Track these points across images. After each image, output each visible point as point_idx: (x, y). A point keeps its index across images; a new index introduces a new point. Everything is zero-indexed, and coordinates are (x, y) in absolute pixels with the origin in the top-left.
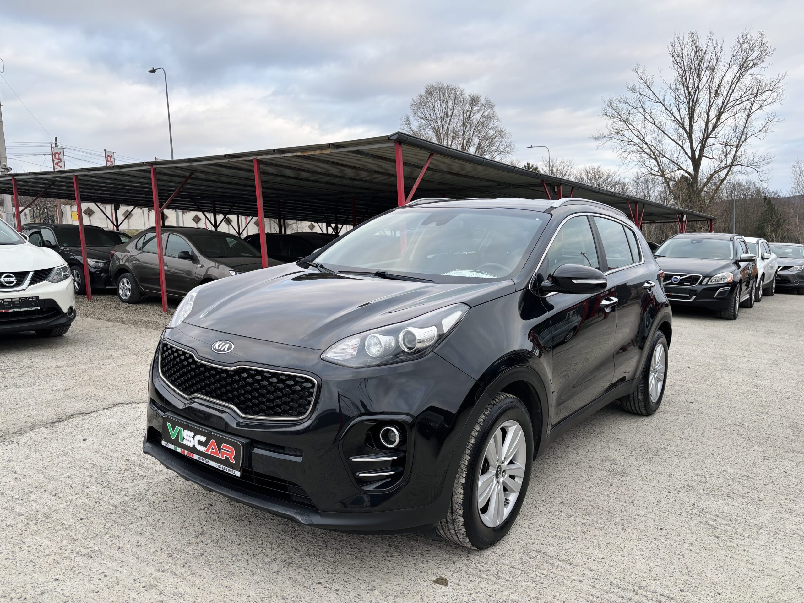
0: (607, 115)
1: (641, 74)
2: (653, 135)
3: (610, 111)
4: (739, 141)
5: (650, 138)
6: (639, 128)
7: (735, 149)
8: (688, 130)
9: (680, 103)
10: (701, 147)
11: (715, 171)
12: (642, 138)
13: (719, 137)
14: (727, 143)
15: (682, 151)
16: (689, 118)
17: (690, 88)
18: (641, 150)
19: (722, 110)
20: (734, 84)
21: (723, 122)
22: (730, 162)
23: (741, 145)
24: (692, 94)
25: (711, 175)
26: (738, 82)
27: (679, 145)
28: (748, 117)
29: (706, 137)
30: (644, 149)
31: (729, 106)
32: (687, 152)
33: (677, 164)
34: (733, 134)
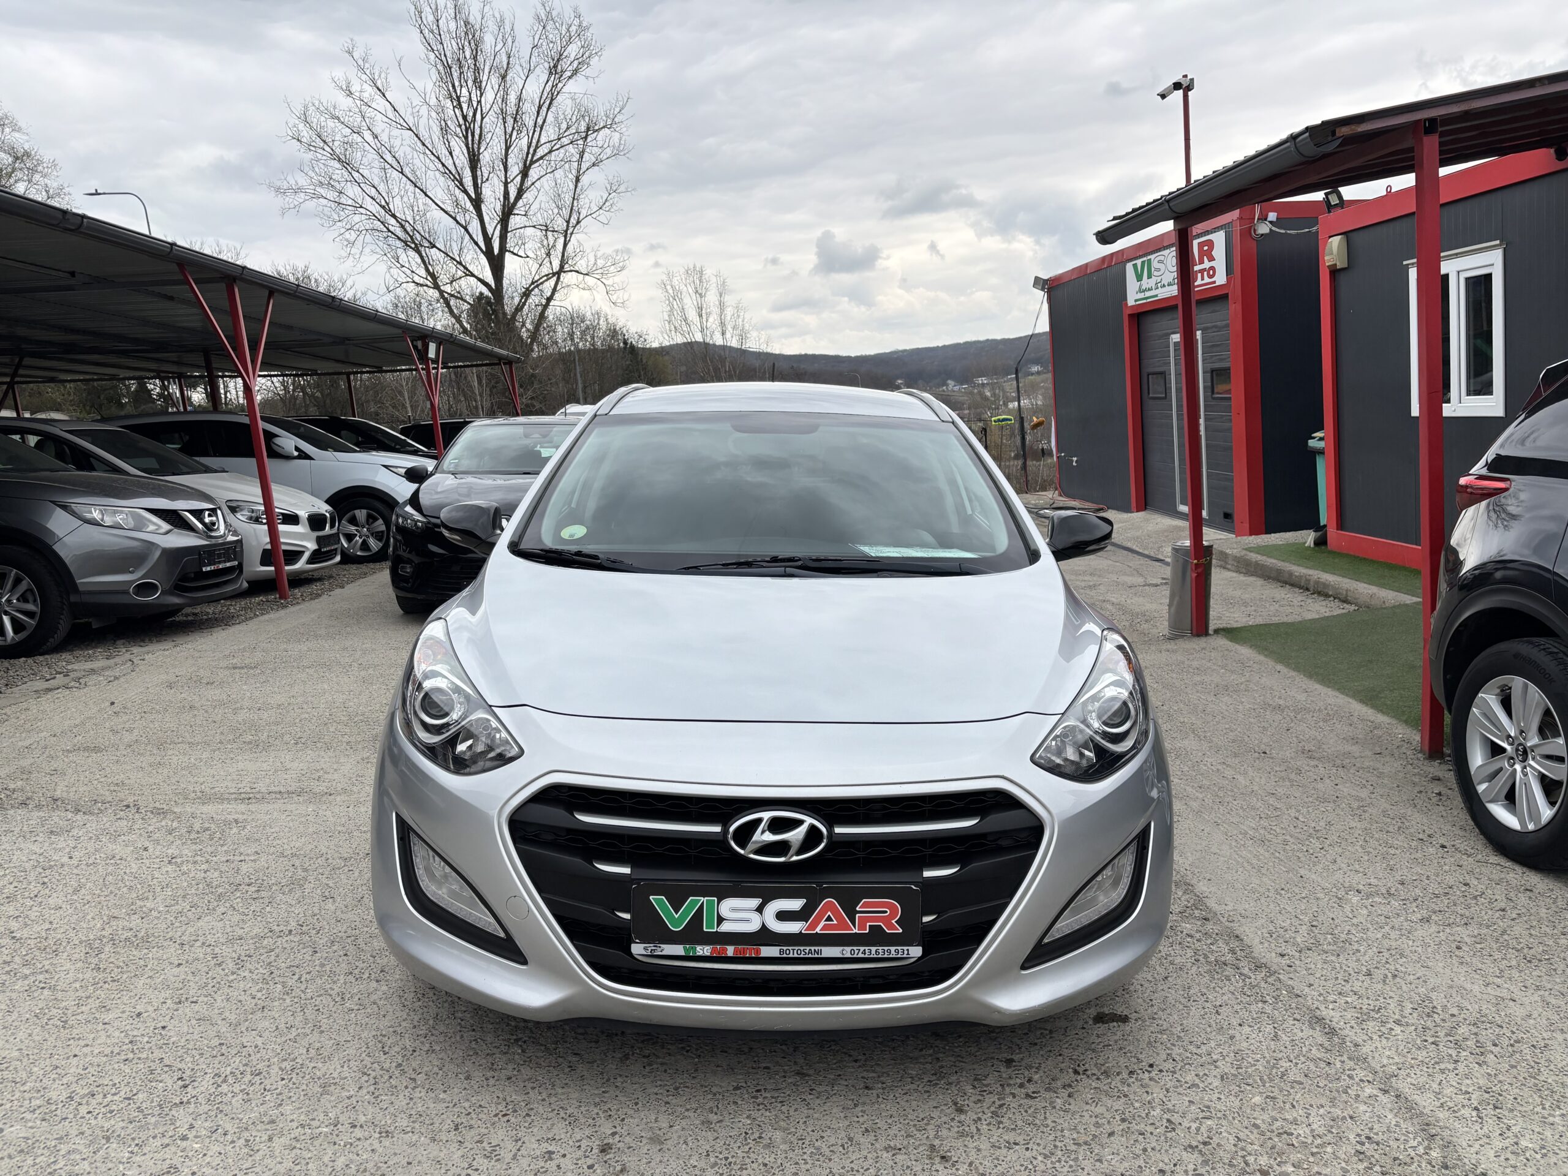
0: (299, 140)
1: (360, 62)
4: (568, 226)
7: (561, 240)
8: (473, 196)
9: (450, 137)
10: (501, 232)
11: (533, 283)
12: (383, 203)
13: (531, 213)
14: (546, 226)
15: (467, 237)
16: (472, 171)
17: (465, 106)
18: (385, 230)
19: (529, 159)
20: (544, 109)
21: (533, 184)
22: (556, 266)
23: (572, 234)
24: (469, 118)
25: (527, 289)
26: (550, 103)
27: (458, 222)
28: (578, 180)
29: (507, 212)
30: (391, 228)
31: (540, 152)
32: (476, 239)
33: (460, 263)
34: (556, 211)
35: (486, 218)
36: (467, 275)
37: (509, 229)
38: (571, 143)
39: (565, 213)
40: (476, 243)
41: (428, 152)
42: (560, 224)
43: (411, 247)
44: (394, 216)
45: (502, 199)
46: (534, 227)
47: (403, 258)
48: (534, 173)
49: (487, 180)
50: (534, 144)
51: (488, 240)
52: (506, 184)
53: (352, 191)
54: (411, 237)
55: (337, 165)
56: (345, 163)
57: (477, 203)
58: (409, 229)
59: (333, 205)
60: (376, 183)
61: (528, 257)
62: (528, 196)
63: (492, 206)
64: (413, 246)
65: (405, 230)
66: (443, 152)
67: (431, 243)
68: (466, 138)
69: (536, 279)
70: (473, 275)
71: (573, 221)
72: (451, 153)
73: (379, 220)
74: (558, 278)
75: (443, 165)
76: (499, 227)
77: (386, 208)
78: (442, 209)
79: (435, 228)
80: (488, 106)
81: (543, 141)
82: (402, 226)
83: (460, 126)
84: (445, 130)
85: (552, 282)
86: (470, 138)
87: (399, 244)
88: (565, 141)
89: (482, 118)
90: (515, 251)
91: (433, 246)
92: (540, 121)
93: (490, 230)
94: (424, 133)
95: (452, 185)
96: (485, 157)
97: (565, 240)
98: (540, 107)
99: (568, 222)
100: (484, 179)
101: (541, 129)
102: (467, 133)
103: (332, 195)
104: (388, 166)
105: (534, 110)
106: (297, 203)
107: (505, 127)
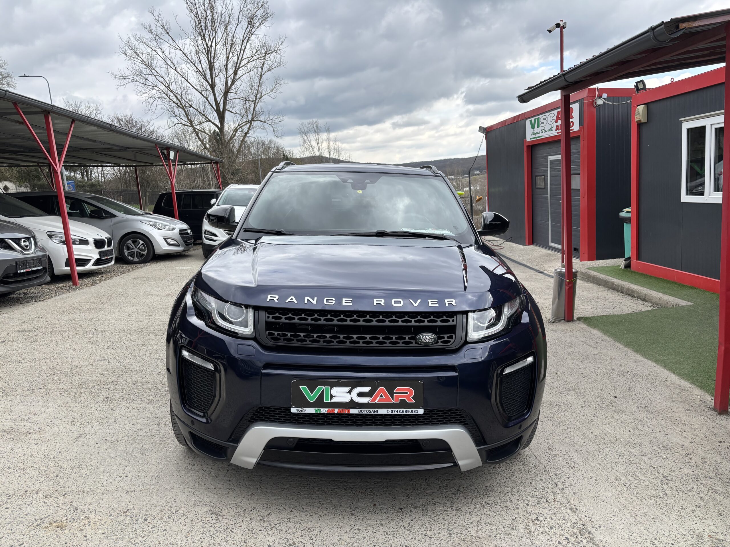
0: (126, 55)
2: (178, 84)
3: (129, 52)
5: (175, 87)
8: (211, 83)
9: (200, 54)
10: (224, 100)
11: (239, 125)
12: (167, 85)
13: (239, 92)
14: (245, 98)
15: (207, 102)
16: (210, 71)
17: (207, 39)
18: (168, 98)
19: (238, 66)
20: (245, 42)
21: (239, 78)
22: (250, 118)
23: (258, 102)
24: (209, 45)
25: (236, 128)
26: (248, 39)
27: (203, 96)
28: (261, 77)
29: (227, 91)
30: (170, 97)
31: (243, 63)
32: (211, 104)
33: (204, 115)
34: (250, 91)
35: (217, 94)
36: (207, 121)
37: (228, 99)
38: (258, 59)
39: (255, 92)
40: (212, 106)
41: (189, 61)
42: (252, 97)
43: (180, 107)
44: (172, 91)
45: (225, 85)
46: (240, 98)
47: (177, 112)
48: (240, 72)
49: (218, 76)
50: (240, 59)
51: (217, 104)
52: (227, 78)
53: (151, 78)
54: (180, 102)
55: (144, 66)
56: (148, 66)
57: (213, 86)
58: (179, 97)
59: (142, 85)
60: (163, 75)
61: (237, 113)
62: (237, 84)
63: (220, 87)
64: (181, 106)
65: (177, 98)
66: (197, 61)
67: (190, 105)
68: (208, 54)
69: (240, 123)
70: (210, 121)
71: (258, 96)
72: (200, 62)
73: (165, 93)
74: (251, 123)
75: (197, 68)
76: (223, 98)
77: (168, 87)
78: (195, 88)
79: (192, 98)
80: (219, 40)
81: (244, 57)
82: (176, 97)
83: (205, 49)
84: (197, 51)
85: (248, 125)
86: (209, 55)
87: (175, 105)
88: (255, 58)
89: (216, 46)
90: (231, 110)
91: (191, 106)
92: (243, 48)
93: (218, 99)
94: (187, 53)
95: (201, 78)
96: (217, 65)
97: (255, 105)
98: (243, 41)
99: (256, 97)
100: (216, 75)
101: (244, 51)
102: (208, 52)
103: (142, 81)
104: (169, 67)
105: (240, 42)
106: (124, 83)
107: (227, 51)
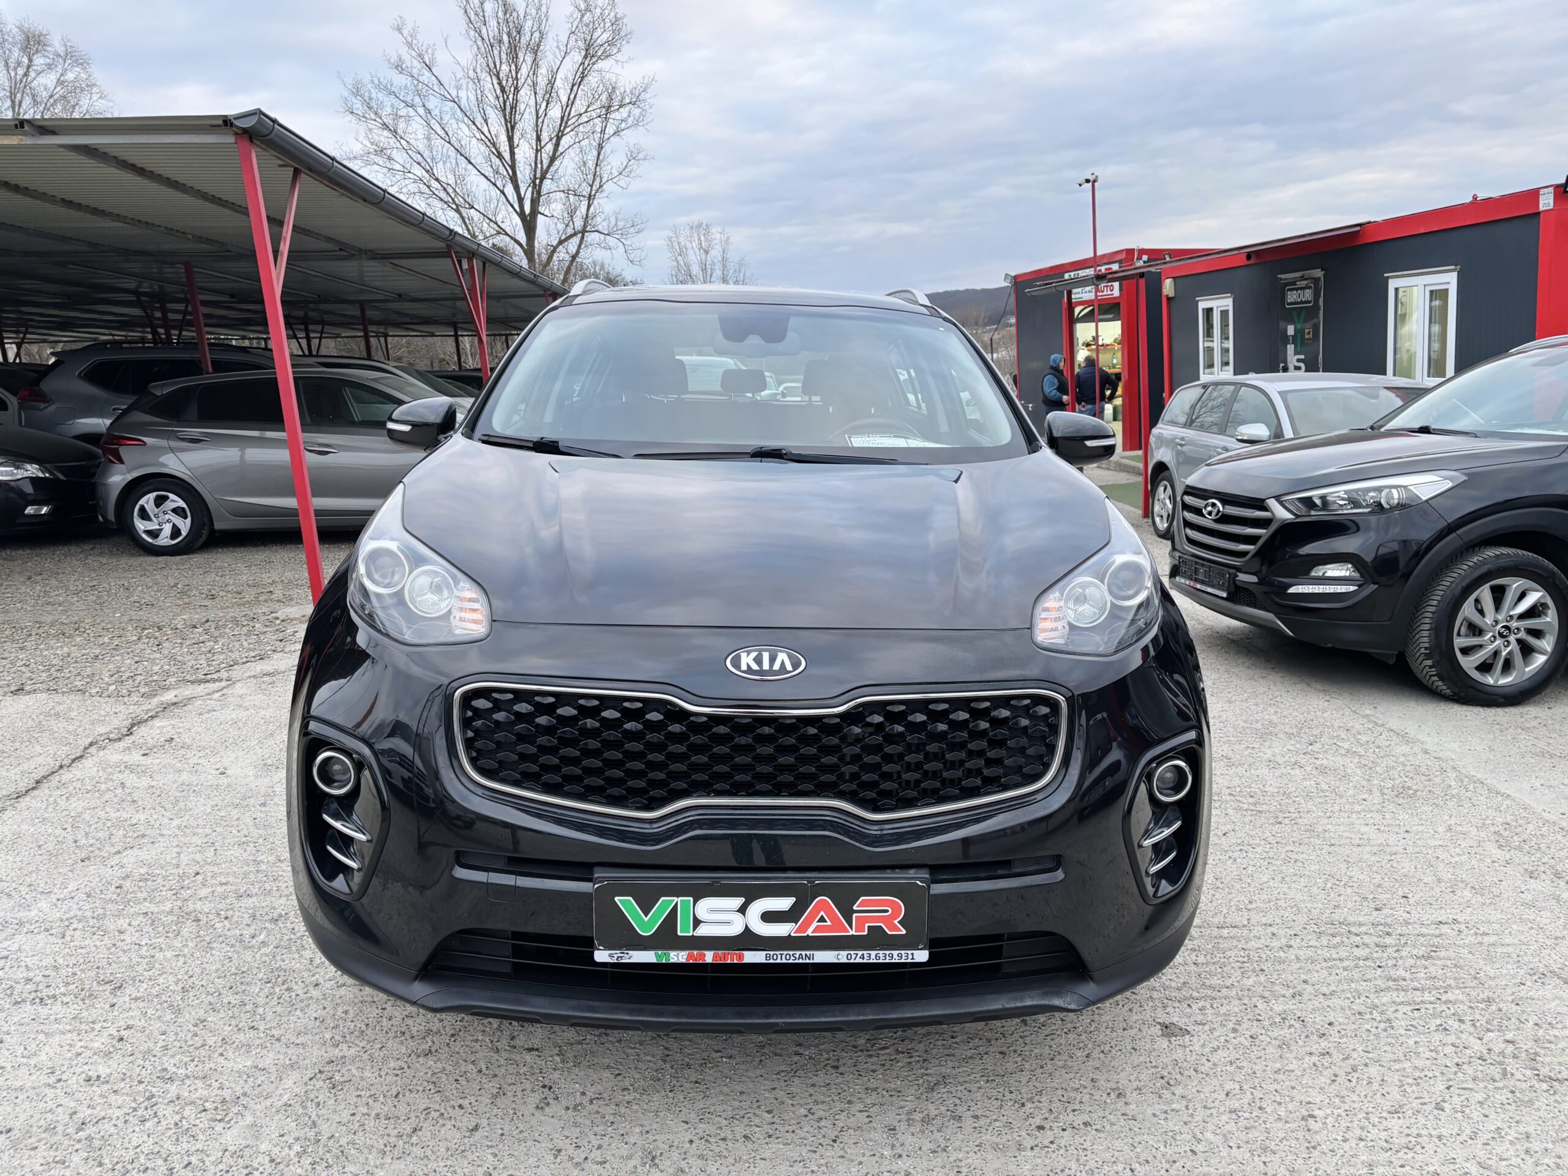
0: (352, 113)
1: (409, 39)
2: (448, 165)
3: (358, 107)
4: (591, 190)
5: (443, 169)
6: (421, 148)
7: (586, 202)
10: (532, 194)
12: (428, 168)
15: (503, 200)
16: (509, 140)
20: (577, 86)
21: (565, 151)
22: (580, 226)
23: (595, 198)
28: (600, 148)
30: (435, 191)
32: (510, 200)
33: (495, 222)
34: (582, 176)
35: (521, 185)
36: (500, 233)
37: (540, 194)
39: (590, 178)
40: (512, 206)
44: (437, 180)
48: (565, 141)
51: (521, 201)
53: (399, 157)
54: (453, 199)
55: (386, 133)
58: (450, 191)
62: (561, 162)
64: (454, 207)
65: (448, 194)
67: (469, 204)
70: (507, 234)
71: (596, 184)
73: (425, 184)
74: (582, 238)
75: (479, 130)
77: (430, 172)
78: (483, 175)
81: (573, 114)
82: (445, 189)
83: (498, 98)
90: (547, 214)
91: (473, 207)
92: (572, 97)
93: (523, 193)
96: (521, 127)
97: (588, 204)
98: (573, 85)
99: (591, 187)
